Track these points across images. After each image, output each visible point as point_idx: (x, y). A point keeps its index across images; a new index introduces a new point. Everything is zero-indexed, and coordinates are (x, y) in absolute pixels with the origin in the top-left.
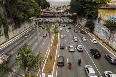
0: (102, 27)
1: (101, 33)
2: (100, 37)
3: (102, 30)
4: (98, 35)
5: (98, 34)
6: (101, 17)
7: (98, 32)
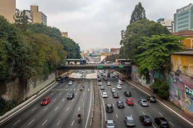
0: (186, 88)
1: (186, 100)
2: (184, 108)
3: (187, 93)
4: (179, 104)
5: (181, 102)
6: (180, 69)
7: (179, 99)
